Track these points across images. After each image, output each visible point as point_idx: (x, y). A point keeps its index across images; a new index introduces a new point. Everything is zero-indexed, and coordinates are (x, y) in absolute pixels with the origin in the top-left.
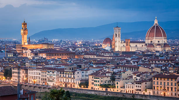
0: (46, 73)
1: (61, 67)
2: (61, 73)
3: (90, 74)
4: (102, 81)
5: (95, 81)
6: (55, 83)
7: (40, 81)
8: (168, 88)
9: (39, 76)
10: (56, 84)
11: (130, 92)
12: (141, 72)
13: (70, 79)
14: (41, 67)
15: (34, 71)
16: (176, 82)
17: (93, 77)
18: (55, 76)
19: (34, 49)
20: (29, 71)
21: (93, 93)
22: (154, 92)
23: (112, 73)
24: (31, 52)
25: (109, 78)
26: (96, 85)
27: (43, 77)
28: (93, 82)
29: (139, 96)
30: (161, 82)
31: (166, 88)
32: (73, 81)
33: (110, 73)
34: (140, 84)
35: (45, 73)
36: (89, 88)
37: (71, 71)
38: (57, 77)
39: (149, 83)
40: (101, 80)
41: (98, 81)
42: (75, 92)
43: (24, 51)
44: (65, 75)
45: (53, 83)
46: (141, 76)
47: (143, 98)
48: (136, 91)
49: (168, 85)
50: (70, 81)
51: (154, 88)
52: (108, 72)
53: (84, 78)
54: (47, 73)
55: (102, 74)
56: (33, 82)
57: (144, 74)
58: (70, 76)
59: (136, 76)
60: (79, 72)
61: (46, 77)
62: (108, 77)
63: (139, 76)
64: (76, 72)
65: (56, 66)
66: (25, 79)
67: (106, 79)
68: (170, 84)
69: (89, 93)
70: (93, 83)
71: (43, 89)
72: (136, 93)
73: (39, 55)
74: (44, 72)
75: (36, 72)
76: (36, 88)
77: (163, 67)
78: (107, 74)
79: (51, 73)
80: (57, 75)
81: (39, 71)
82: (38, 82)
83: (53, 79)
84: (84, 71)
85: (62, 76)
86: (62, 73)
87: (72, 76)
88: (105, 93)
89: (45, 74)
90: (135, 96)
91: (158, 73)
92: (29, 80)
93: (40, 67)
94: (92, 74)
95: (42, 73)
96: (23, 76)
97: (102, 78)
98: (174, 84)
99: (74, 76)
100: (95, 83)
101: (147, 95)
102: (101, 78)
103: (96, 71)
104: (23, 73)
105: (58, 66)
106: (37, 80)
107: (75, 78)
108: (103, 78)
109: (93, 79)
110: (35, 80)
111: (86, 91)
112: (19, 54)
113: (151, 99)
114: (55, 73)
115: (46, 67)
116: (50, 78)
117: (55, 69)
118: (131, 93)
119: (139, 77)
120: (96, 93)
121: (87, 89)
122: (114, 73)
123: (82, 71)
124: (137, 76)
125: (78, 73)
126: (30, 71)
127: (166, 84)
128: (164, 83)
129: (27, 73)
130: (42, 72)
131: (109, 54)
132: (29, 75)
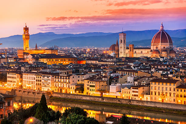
1: (57, 72)
3: (86, 79)
5: (91, 86)
6: (49, 88)
8: (166, 93)
9: (34, 81)
10: (51, 89)
11: (126, 97)
12: (139, 77)
13: (65, 84)
14: (36, 72)
15: (28, 76)
16: (175, 87)
17: (88, 81)
18: (50, 81)
19: (35, 54)
20: (23, 76)
21: (88, 98)
22: (151, 98)
24: (32, 57)
25: (105, 83)
26: (91, 90)
27: (38, 82)
28: (89, 87)
29: (135, 102)
30: (159, 87)
31: (165, 93)
32: (67, 86)
34: (137, 89)
35: (40, 77)
36: (85, 93)
37: (66, 75)
38: (52, 81)
39: (146, 88)
41: (94, 86)
42: (70, 97)
43: (25, 56)
44: (60, 79)
45: (47, 88)
46: (139, 81)
47: (140, 104)
48: (133, 97)
49: (166, 90)
50: (65, 86)
51: (152, 93)
52: (105, 77)
53: (80, 82)
54: (42, 77)
55: (98, 79)
56: (27, 87)
57: (142, 79)
58: (65, 81)
60: (74, 76)
62: (104, 81)
64: (71, 77)
65: (51, 71)
66: (20, 84)
67: (102, 83)
68: (168, 89)
69: (84, 98)
70: (88, 89)
71: (37, 94)
72: (133, 99)
73: (40, 60)
75: (30, 76)
76: (30, 93)
78: (103, 79)
79: (46, 78)
80: (52, 80)
81: (34, 75)
82: (33, 87)
83: (48, 85)
84: (80, 76)
85: (57, 80)
86: (57, 77)
87: (67, 81)
88: (100, 99)
90: (131, 102)
91: (156, 77)
92: (24, 85)
93: (35, 71)
95: (37, 78)
96: (18, 81)
98: (172, 89)
99: (69, 81)
100: (90, 88)
101: (144, 101)
103: (93, 76)
104: (18, 78)
105: (53, 71)
106: (32, 85)
107: (70, 83)
108: (99, 83)
109: (88, 84)
110: (30, 86)
111: (81, 96)
112: (20, 59)
113: (148, 105)
114: (50, 78)
115: (41, 72)
116: (45, 83)
117: (50, 74)
118: (128, 99)
119: (137, 81)
120: (92, 98)
121: (82, 94)
122: (111, 78)
123: (78, 76)
124: (135, 81)
126: (25, 76)
127: (164, 89)
128: (163, 88)
129: (21, 77)
131: (112, 59)
132: (23, 80)
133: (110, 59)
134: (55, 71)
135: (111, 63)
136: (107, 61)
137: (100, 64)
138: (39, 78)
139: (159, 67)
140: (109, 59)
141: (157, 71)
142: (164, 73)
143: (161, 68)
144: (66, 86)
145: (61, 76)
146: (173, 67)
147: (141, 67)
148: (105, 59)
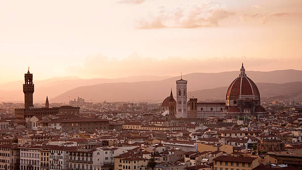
0: (48, 155)
1: (73, 145)
2: (71, 155)
3: (118, 155)
4: (135, 167)
5: (124, 167)
7: (38, 168)
9: (37, 159)
13: (85, 165)
14: (42, 145)
15: (29, 152)
16: (250, 169)
17: (120, 160)
18: (62, 160)
20: (21, 152)
23: (152, 153)
25: (147, 161)
27: (43, 162)
28: (121, 168)
33: (149, 153)
37: (87, 151)
38: (66, 160)
40: (134, 165)
41: (129, 167)
43: (27, 119)
44: (77, 157)
46: (197, 158)
50: (85, 168)
52: (146, 153)
53: (109, 161)
54: (50, 154)
55: (135, 155)
57: (202, 156)
58: (85, 160)
59: (189, 159)
60: (100, 152)
61: (48, 161)
62: (145, 160)
63: (194, 159)
64: (95, 153)
65: (65, 144)
67: (141, 163)
73: (50, 125)
74: (45, 154)
75: (32, 153)
77: (239, 144)
78: (144, 156)
79: (56, 154)
80: (66, 158)
81: (37, 151)
83: (60, 166)
84: (108, 152)
85: (73, 158)
86: (73, 154)
87: (89, 160)
89: (46, 156)
91: (224, 153)
92: (22, 166)
93: (39, 145)
94: (120, 157)
95: (42, 155)
96: (13, 160)
97: (135, 162)
99: (91, 159)
102: (133, 162)
103: (129, 151)
104: (13, 154)
105: (68, 144)
106: (35, 166)
107: (92, 162)
108: (137, 162)
109: (120, 164)
114: (62, 155)
115: (49, 145)
116: (55, 163)
117: (62, 148)
122: (156, 154)
123: (105, 151)
124: (191, 159)
125: (98, 153)
126: (23, 152)
128: (232, 169)
129: (18, 154)
130: (42, 153)
131: (162, 123)
132: (21, 158)
133: (160, 123)
134: (70, 143)
135: (161, 129)
136: (156, 125)
137: (144, 130)
138: (45, 155)
139: (233, 136)
140: (158, 123)
141: (228, 142)
142: (238, 146)
143: (236, 137)
144: (87, 168)
145: (79, 153)
146: (254, 135)
147: (203, 135)
148: (152, 122)
